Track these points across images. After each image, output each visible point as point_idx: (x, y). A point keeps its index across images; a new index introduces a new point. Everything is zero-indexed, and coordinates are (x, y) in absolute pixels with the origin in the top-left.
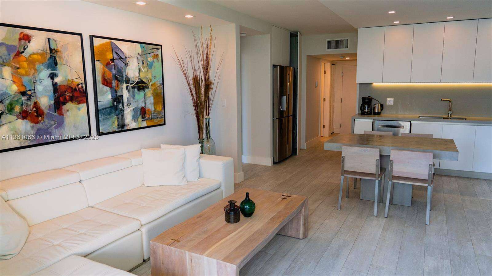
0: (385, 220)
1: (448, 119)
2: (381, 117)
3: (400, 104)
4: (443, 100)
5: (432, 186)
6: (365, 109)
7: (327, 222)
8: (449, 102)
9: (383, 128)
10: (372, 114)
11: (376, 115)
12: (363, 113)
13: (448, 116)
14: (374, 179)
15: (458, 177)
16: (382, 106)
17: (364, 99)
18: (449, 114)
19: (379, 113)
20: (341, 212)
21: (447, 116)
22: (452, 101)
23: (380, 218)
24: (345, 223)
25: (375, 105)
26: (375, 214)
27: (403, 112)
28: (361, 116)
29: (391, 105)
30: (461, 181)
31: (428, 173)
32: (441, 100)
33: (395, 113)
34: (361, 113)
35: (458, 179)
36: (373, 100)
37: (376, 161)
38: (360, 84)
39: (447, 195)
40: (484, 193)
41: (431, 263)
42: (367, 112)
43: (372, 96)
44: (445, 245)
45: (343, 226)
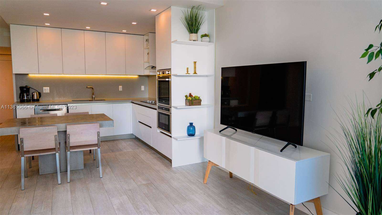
0: (69, 184)
1: (93, 101)
2: (41, 103)
3: (55, 92)
4: (88, 88)
5: (100, 148)
6: (25, 97)
7: (15, 204)
8: (92, 89)
9: (44, 112)
10: (32, 101)
11: (36, 102)
12: (22, 101)
13: (93, 99)
14: (54, 152)
15: (106, 141)
16: (40, 94)
17: (22, 88)
18: (92, 97)
19: (38, 100)
20: (27, 191)
21: (91, 99)
22: (94, 89)
23: (64, 184)
24: (35, 198)
25: (34, 93)
26: (59, 182)
27: (59, 98)
28: (21, 103)
29: (48, 93)
30: (109, 144)
31: (97, 139)
32: (87, 87)
33: (51, 99)
34: (20, 101)
35: (106, 143)
36: (30, 89)
37: (55, 136)
38: (16, 74)
39: (104, 154)
40: (125, 148)
41: (116, 202)
42: (26, 99)
43: (29, 85)
44: (118, 186)
45: (34, 202)
